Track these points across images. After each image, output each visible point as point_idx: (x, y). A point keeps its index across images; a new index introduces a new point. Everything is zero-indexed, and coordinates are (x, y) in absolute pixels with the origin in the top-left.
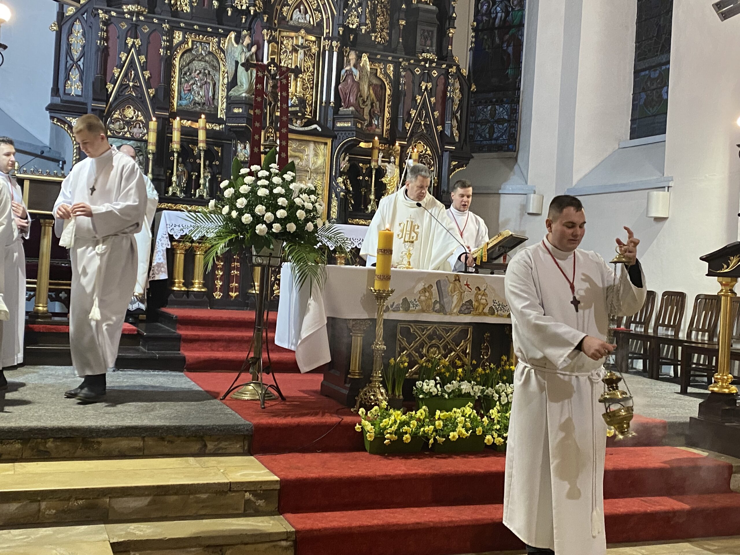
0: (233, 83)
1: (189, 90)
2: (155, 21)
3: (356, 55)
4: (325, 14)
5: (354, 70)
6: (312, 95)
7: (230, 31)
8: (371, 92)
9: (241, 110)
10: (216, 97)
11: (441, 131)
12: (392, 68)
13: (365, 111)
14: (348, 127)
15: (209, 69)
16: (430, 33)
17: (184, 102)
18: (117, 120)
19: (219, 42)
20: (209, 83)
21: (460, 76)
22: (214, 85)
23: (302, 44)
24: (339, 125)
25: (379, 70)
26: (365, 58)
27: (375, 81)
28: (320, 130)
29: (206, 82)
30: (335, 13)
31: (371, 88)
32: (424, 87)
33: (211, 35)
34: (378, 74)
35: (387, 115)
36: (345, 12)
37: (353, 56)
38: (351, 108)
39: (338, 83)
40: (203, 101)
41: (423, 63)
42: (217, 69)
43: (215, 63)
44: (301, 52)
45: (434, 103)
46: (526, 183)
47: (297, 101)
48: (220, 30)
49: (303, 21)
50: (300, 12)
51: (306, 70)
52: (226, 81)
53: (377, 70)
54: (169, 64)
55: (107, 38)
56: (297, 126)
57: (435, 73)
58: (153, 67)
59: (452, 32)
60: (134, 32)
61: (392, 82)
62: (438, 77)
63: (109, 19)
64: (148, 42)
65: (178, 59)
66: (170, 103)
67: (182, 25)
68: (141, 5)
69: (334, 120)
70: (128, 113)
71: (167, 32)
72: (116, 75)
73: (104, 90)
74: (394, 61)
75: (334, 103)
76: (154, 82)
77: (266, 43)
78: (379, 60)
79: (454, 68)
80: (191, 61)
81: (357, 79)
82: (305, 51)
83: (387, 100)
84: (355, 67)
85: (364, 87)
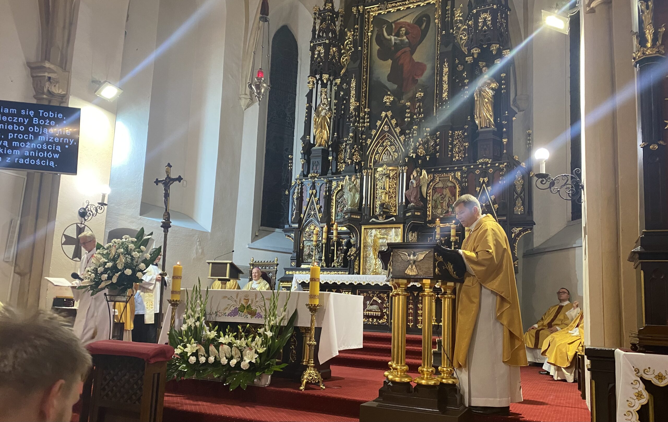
1: (342, 211)
2: (322, 179)
4: (400, 152)
8: (448, 191)
11: (498, 209)
12: (459, 174)
17: (339, 217)
18: (307, 232)
24: (407, 215)
25: (451, 177)
26: (424, 172)
27: (450, 185)
28: (395, 220)
30: (404, 150)
31: (447, 189)
32: (482, 181)
37: (414, 173)
38: (412, 204)
41: (480, 166)
45: (491, 190)
49: (387, 160)
50: (386, 155)
54: (328, 199)
55: (302, 193)
56: (381, 220)
57: (491, 170)
58: (322, 203)
59: (505, 140)
60: (313, 187)
61: (460, 183)
62: (494, 173)
63: (302, 183)
64: (320, 190)
65: (335, 196)
66: (330, 220)
67: (335, 178)
68: (316, 173)
69: (405, 213)
70: (312, 227)
71: (326, 183)
72: (305, 209)
73: (299, 218)
74: (460, 169)
75: (405, 203)
76: (322, 209)
77: (365, 177)
78: (450, 171)
79: (505, 164)
80: (342, 195)
81: (415, 186)
82: (388, 176)
83: (457, 195)
84: (414, 178)
85: (424, 189)
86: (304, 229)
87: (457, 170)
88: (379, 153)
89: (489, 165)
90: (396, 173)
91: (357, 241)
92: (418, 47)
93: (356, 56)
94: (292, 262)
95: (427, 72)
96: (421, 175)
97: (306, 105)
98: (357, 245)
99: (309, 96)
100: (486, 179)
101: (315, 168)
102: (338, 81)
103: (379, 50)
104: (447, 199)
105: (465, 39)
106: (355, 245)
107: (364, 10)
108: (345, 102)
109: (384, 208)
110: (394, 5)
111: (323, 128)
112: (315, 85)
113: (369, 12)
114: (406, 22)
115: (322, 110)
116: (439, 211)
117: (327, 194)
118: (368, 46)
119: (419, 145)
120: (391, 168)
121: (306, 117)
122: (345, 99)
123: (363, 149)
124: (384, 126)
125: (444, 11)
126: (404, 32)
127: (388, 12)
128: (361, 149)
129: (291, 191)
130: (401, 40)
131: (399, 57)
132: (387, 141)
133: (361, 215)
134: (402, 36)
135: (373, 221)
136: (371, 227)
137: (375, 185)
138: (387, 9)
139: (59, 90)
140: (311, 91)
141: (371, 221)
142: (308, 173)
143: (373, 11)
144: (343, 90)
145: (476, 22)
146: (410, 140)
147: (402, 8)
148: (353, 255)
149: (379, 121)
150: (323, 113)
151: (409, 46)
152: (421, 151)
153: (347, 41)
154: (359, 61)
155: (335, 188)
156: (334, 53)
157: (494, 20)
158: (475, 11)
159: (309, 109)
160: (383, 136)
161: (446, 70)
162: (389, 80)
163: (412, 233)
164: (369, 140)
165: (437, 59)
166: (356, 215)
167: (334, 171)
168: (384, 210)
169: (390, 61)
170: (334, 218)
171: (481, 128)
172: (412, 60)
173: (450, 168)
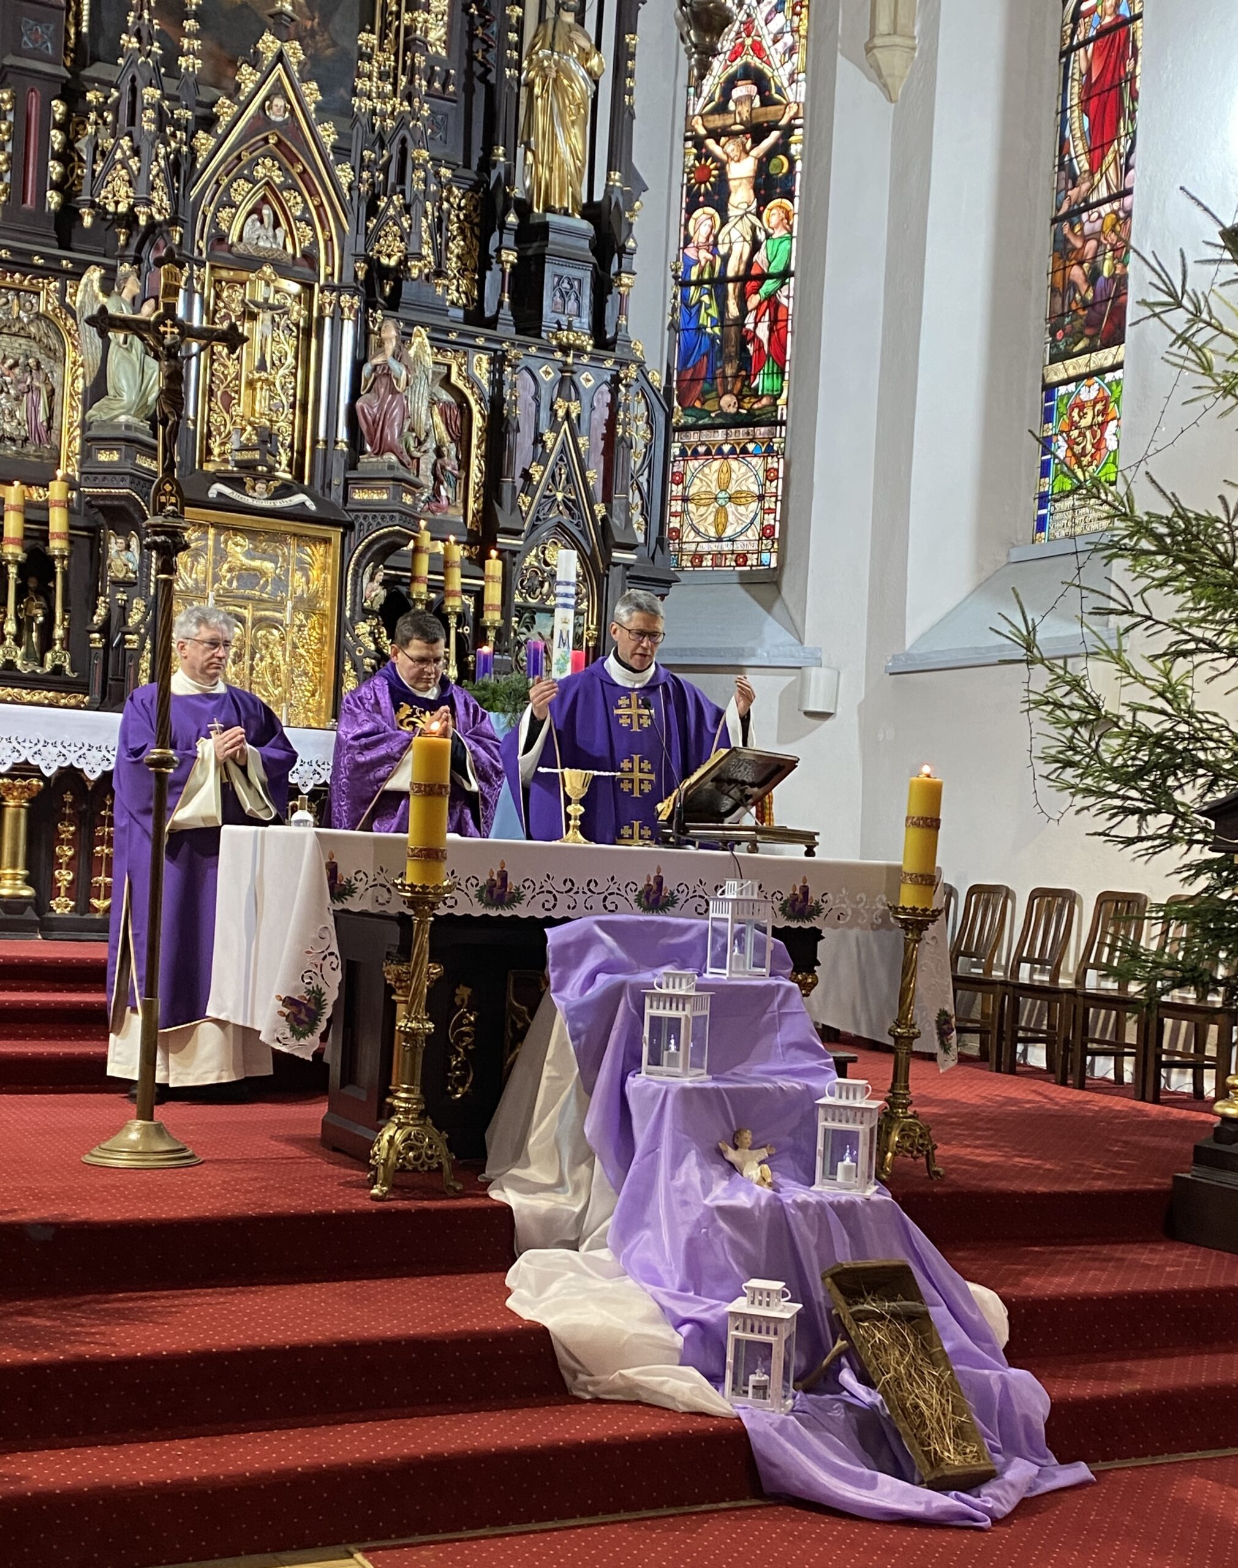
0: (98, 390)
3: (397, 329)
4: (323, 228)
5: (394, 365)
6: (292, 423)
7: (88, 264)
8: (438, 419)
9: (115, 457)
10: (55, 424)
11: (604, 519)
12: (485, 365)
13: (422, 466)
14: (380, 502)
15: (38, 356)
16: (576, 283)
19: (63, 292)
20: (38, 389)
21: (647, 387)
22: (52, 393)
23: (266, 300)
24: (358, 496)
25: (455, 369)
26: (421, 337)
27: (445, 396)
28: (313, 508)
29: (30, 389)
30: (347, 228)
31: (436, 410)
32: (561, 413)
33: (44, 272)
34: (454, 378)
35: (476, 475)
36: (371, 226)
37: (390, 333)
38: (388, 457)
39: (355, 394)
40: (23, 433)
41: (558, 354)
42: (56, 356)
43: (53, 342)
44: (265, 317)
45: (588, 451)
46: (802, 643)
47: (254, 437)
48: (64, 262)
49: (268, 245)
50: (262, 222)
51: (277, 363)
52: (80, 385)
53: (449, 367)
56: (254, 497)
57: (588, 379)
59: (628, 281)
62: (597, 389)
74: (491, 348)
75: (347, 445)
78: (455, 346)
79: (634, 367)
81: (400, 386)
82: (274, 316)
83: (475, 441)
84: (397, 357)
85: (415, 405)
87: (481, 350)
88: (233, 206)
89: (585, 359)
96: (408, 345)
100: (575, 409)
120: (284, 283)
123: (180, 167)
124: (267, 98)
132: (268, 162)
135: (220, 494)
136: (215, 517)
141: (212, 493)
149: (246, 69)
160: (259, 136)
163: (375, 567)
164: (201, 134)
168: (268, 456)
173: (460, 333)
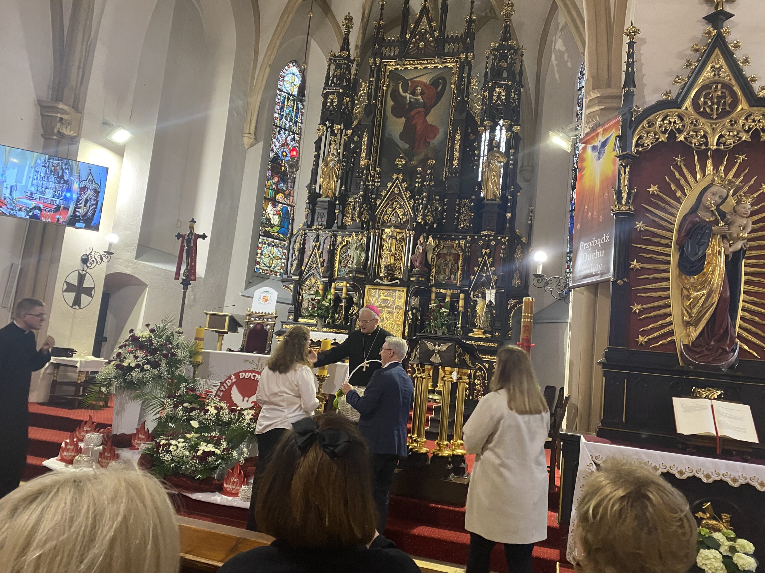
1: (345, 267)
2: (327, 232)
4: (408, 216)
5: (419, 246)
8: (451, 258)
11: (497, 280)
12: (463, 243)
13: (446, 270)
14: (414, 280)
17: (342, 273)
18: (307, 285)
21: (521, 243)
24: (412, 279)
26: (430, 239)
27: (454, 252)
28: (400, 283)
30: (412, 215)
31: (451, 256)
32: (484, 252)
36: (416, 214)
38: (417, 269)
41: (484, 237)
49: (396, 222)
54: (332, 253)
55: (304, 244)
56: (385, 282)
57: (493, 243)
58: (325, 256)
59: (509, 215)
60: (317, 239)
61: (463, 251)
62: (496, 245)
63: (305, 234)
64: (324, 243)
65: (339, 251)
66: (332, 274)
67: (340, 232)
68: (321, 225)
69: (409, 277)
70: (313, 281)
71: (331, 237)
72: (307, 261)
73: (300, 270)
74: (464, 238)
75: (410, 267)
76: (325, 264)
77: (372, 237)
78: (454, 239)
79: (507, 238)
80: (347, 251)
81: (421, 251)
82: (396, 238)
83: (460, 263)
84: (421, 244)
85: (430, 256)
86: (304, 282)
87: (462, 239)
88: (387, 214)
89: (492, 238)
90: (403, 236)
91: (360, 301)
92: (433, 110)
93: (369, 110)
94: (289, 315)
95: (439, 137)
96: (427, 241)
97: (314, 153)
98: (360, 305)
99: (318, 143)
100: (488, 251)
101: (319, 219)
102: (350, 132)
103: (393, 106)
104: (450, 265)
105: (479, 109)
106: (356, 304)
107: (381, 62)
108: (355, 155)
109: (389, 270)
110: (412, 62)
111: (331, 179)
112: (325, 133)
113: (386, 65)
114: (422, 82)
115: (331, 160)
116: (442, 277)
117: (332, 248)
118: (382, 101)
119: (428, 212)
120: (398, 230)
121: (314, 165)
122: (356, 152)
123: (373, 208)
124: (394, 188)
125: (461, 78)
126: (420, 91)
127: (405, 68)
128: (370, 209)
129: (293, 240)
130: (416, 99)
131: (413, 116)
132: (396, 203)
133: (366, 274)
134: (417, 95)
135: (377, 282)
136: (375, 287)
137: (381, 245)
138: (404, 65)
139: (70, 131)
140: (320, 138)
141: (375, 282)
142: (312, 223)
143: (390, 65)
144: (354, 142)
145: (491, 95)
146: (419, 205)
147: (419, 67)
148: (354, 315)
149: (389, 183)
150: (331, 164)
151: (424, 107)
152: (429, 219)
153: (362, 92)
154: (373, 115)
155: (340, 243)
156: (347, 103)
157: (508, 96)
158: (490, 84)
159: (317, 157)
160: (392, 198)
161: (458, 137)
162: (401, 138)
163: (415, 297)
164: (378, 200)
165: (451, 125)
166: (360, 274)
167: (339, 224)
168: (389, 272)
169: (403, 120)
170: (336, 273)
171: (488, 200)
172: (425, 121)
173: (455, 236)
